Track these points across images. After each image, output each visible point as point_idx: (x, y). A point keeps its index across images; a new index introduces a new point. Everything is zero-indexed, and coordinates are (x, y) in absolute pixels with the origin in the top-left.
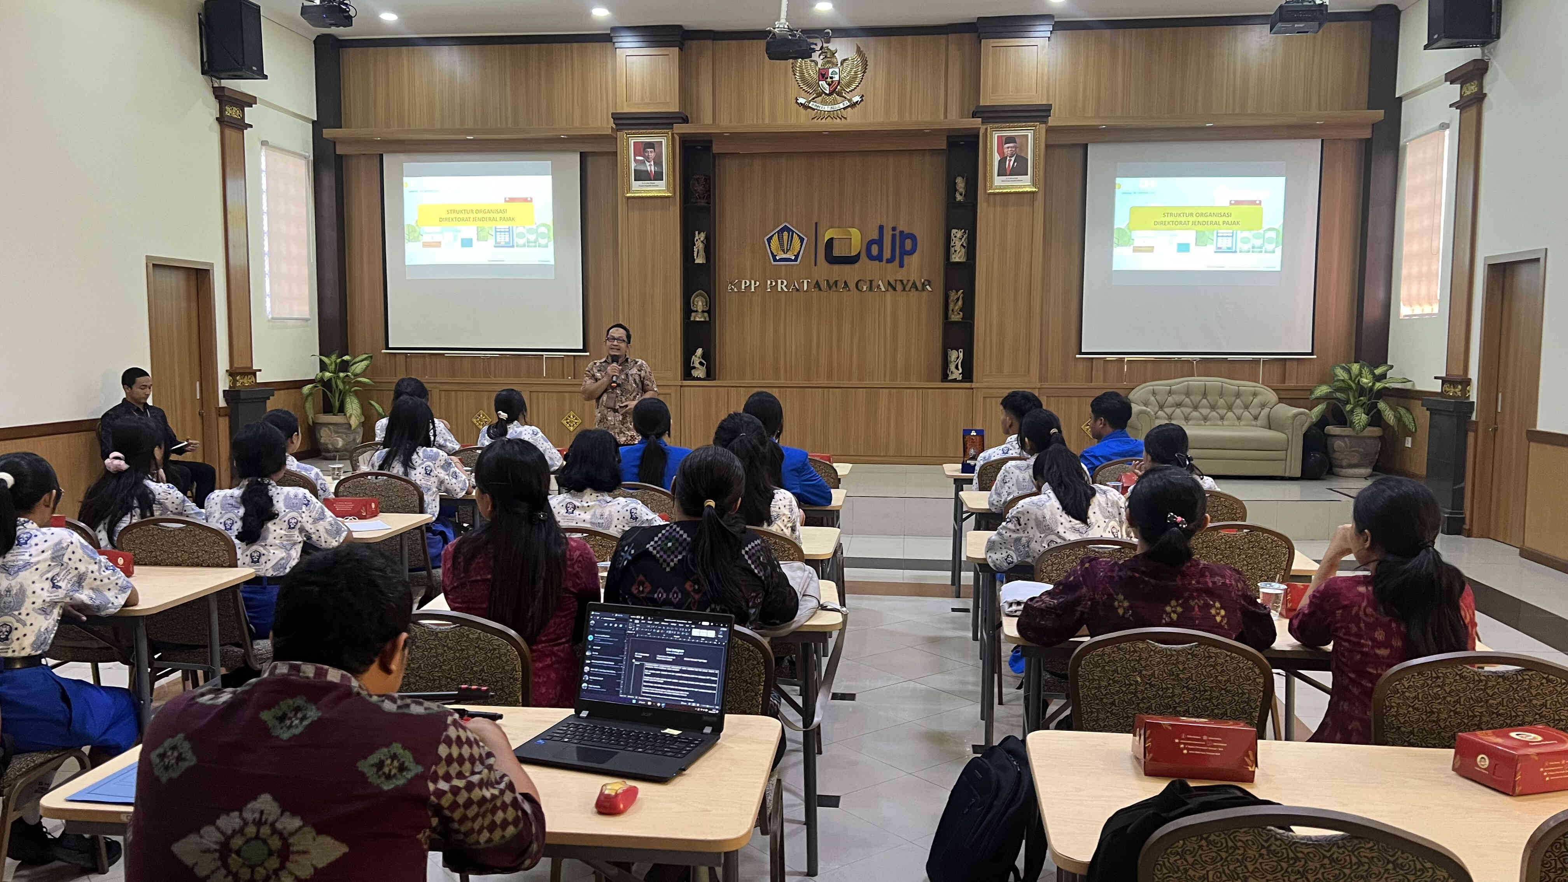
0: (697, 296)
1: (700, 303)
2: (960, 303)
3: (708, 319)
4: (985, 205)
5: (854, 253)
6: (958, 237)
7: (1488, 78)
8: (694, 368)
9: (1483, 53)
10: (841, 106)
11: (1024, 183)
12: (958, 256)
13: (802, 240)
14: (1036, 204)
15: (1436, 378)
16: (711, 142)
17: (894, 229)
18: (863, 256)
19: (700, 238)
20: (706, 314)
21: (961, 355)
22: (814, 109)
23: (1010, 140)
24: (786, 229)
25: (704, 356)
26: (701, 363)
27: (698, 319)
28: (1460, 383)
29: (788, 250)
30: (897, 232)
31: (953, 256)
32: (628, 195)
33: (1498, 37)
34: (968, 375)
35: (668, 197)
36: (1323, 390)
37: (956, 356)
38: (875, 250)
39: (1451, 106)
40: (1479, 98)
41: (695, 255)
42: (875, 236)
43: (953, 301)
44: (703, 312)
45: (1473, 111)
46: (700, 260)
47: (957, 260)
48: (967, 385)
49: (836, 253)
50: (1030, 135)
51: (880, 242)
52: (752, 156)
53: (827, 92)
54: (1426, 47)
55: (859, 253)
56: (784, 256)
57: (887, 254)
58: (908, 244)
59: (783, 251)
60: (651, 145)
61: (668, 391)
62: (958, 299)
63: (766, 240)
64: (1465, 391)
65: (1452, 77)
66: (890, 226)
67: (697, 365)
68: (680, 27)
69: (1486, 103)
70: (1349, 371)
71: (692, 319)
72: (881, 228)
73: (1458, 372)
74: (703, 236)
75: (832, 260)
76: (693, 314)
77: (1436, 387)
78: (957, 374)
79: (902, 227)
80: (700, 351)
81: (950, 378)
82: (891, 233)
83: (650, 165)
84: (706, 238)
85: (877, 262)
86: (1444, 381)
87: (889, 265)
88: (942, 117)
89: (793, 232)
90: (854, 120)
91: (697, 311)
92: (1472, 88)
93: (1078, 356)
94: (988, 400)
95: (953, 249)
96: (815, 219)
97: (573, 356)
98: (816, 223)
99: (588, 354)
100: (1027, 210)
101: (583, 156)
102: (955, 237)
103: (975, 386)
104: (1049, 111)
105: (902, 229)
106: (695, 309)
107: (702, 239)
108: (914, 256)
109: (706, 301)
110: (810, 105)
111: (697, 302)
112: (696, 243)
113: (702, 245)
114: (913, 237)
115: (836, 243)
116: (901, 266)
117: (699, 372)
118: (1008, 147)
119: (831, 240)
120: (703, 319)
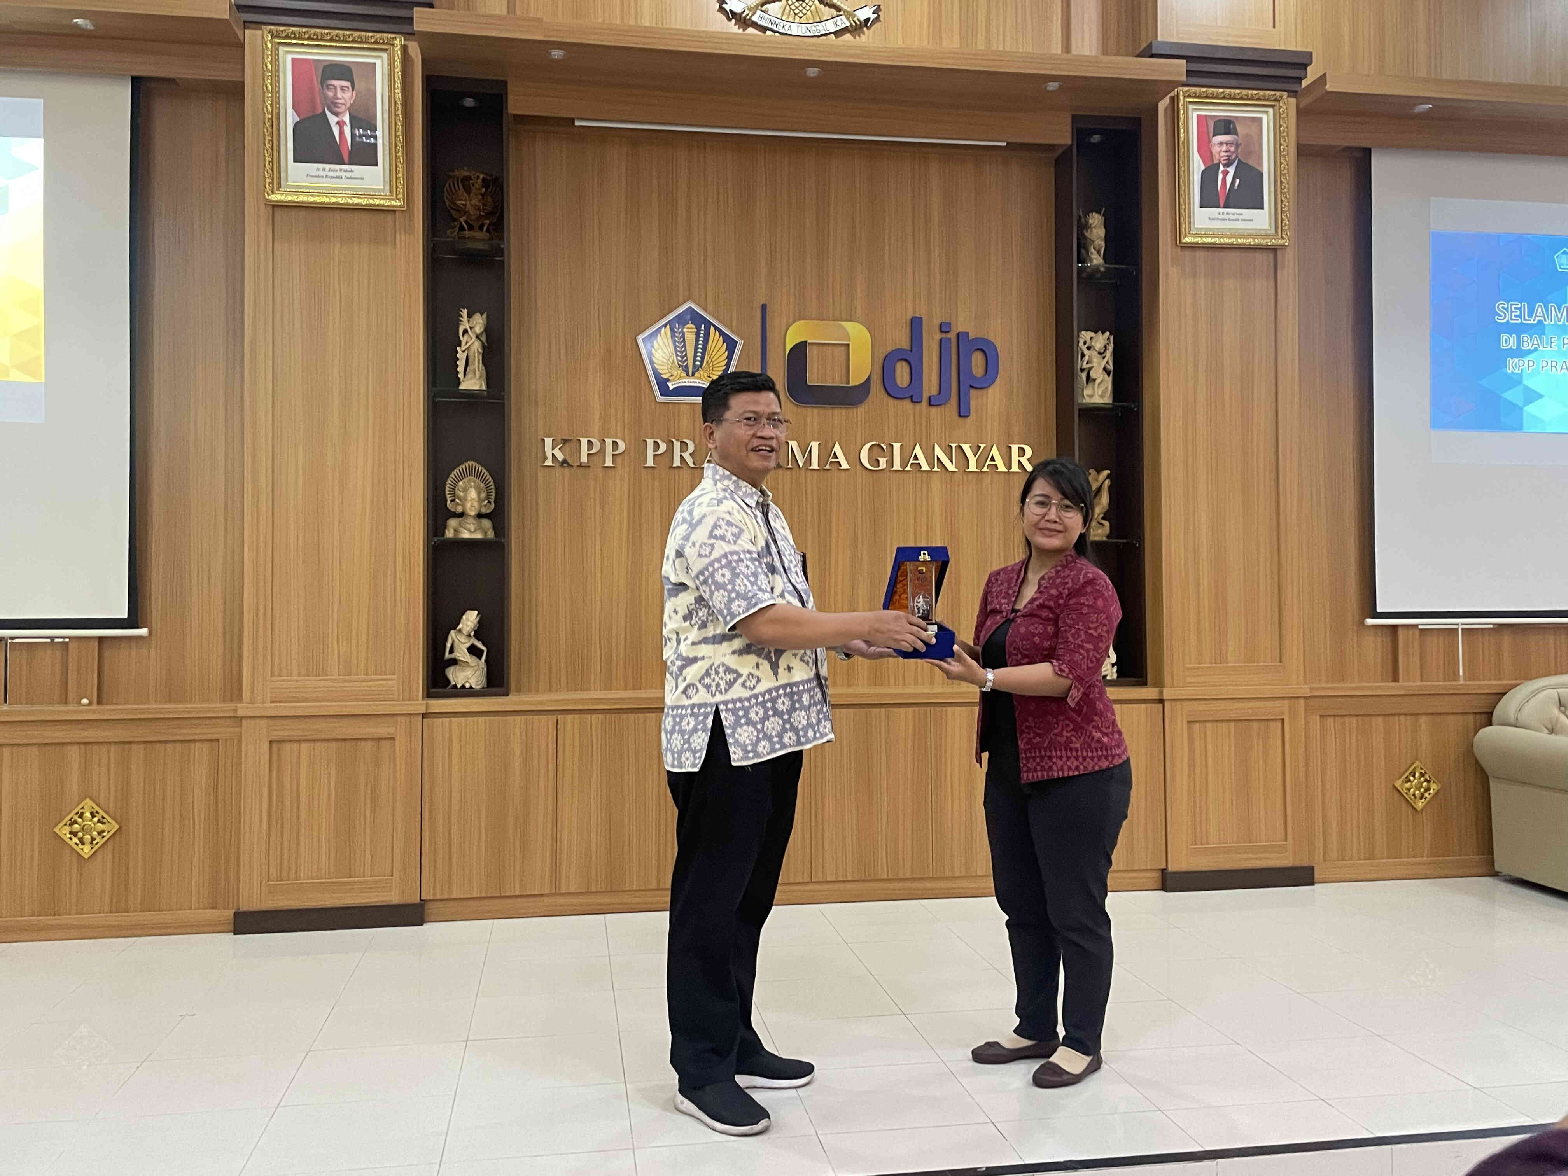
0: (463, 476)
1: (473, 494)
3: (491, 535)
4: (1174, 272)
5: (856, 380)
6: (1096, 349)
8: (454, 662)
10: (831, 27)
11: (1253, 225)
12: (1096, 393)
13: (731, 345)
14: (1283, 272)
16: (505, 84)
17: (944, 328)
18: (876, 387)
20: (487, 523)
22: (764, 29)
23: (1226, 126)
24: (689, 316)
25: (479, 633)
26: (473, 650)
27: (466, 535)
29: (696, 369)
30: (952, 335)
31: (1084, 392)
32: (273, 197)
34: (1135, 667)
35: (391, 211)
38: (902, 375)
41: (461, 369)
42: (904, 342)
44: (480, 516)
47: (1094, 401)
48: (1142, 692)
49: (813, 378)
50: (1267, 118)
51: (912, 356)
55: (869, 379)
56: (687, 382)
57: (930, 385)
58: (977, 364)
59: (686, 369)
60: (343, 72)
61: (382, 730)
63: (640, 340)
66: (937, 322)
67: (462, 653)
71: (450, 534)
72: (916, 324)
74: (479, 323)
75: (806, 394)
76: (453, 523)
79: (963, 323)
80: (470, 619)
82: (937, 335)
83: (340, 124)
85: (907, 403)
87: (934, 410)
89: (709, 324)
91: (462, 515)
93: (1370, 621)
94: (1196, 727)
95: (1084, 376)
96: (761, 298)
97: (101, 639)
98: (764, 307)
99: (144, 632)
100: (1261, 286)
101: (136, 82)
102: (1089, 348)
103: (1167, 694)
104: (1304, 66)
105: (961, 329)
106: (459, 509)
107: (478, 329)
108: (990, 390)
109: (487, 488)
110: (755, 18)
111: (465, 490)
112: (463, 340)
113: (477, 346)
114: (986, 349)
115: (812, 355)
116: (963, 412)
117: (469, 672)
118: (1221, 144)
119: (800, 350)
120: (479, 536)
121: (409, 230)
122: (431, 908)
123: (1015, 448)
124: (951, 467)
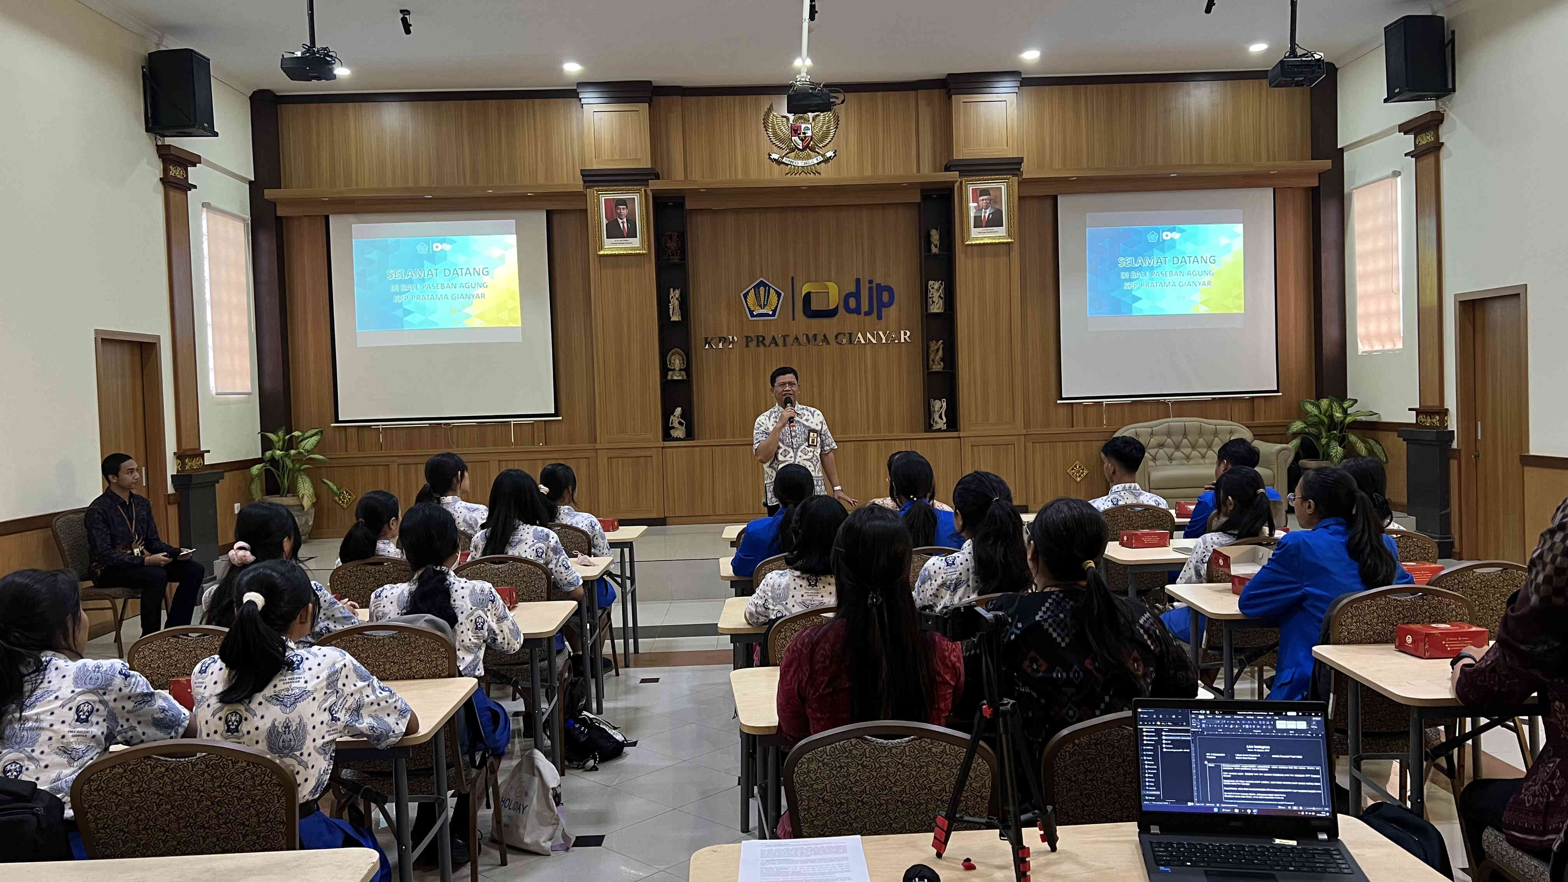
0: (673, 354)
1: (677, 361)
2: (940, 353)
3: (685, 377)
4: (963, 256)
5: (832, 307)
6: (936, 288)
7: (1443, 129)
8: (673, 428)
9: (1437, 105)
10: (815, 161)
11: (999, 234)
12: (937, 307)
13: (779, 295)
14: (1013, 254)
15: (1410, 409)
16: (684, 198)
17: (871, 282)
18: (841, 310)
19: (675, 295)
20: (683, 373)
21: (944, 404)
22: (787, 165)
23: (985, 192)
24: (762, 284)
25: (682, 416)
26: (680, 423)
27: (675, 378)
28: (1438, 413)
29: (765, 306)
30: (874, 285)
31: (932, 307)
32: (601, 253)
33: (1454, 90)
34: (953, 423)
35: (643, 254)
36: (1297, 426)
37: (940, 406)
38: (852, 303)
39: (1406, 155)
40: (1437, 147)
41: (671, 313)
42: (853, 289)
43: (933, 351)
44: (680, 370)
45: (1430, 160)
46: (675, 318)
47: (936, 311)
48: (955, 434)
49: (814, 307)
50: (1003, 187)
51: (857, 295)
52: (723, 211)
53: (801, 148)
54: (1386, 101)
55: (837, 306)
56: (761, 311)
57: (865, 307)
58: (885, 297)
59: (760, 306)
60: (623, 202)
61: (648, 453)
62: (938, 350)
63: (742, 295)
64: (1443, 421)
65: (1405, 128)
66: (867, 279)
67: (676, 425)
68: (650, 82)
69: (1443, 152)
70: (1318, 407)
71: (669, 378)
72: (858, 281)
73: (1432, 403)
74: (677, 292)
75: (811, 314)
76: (670, 373)
77: (1411, 418)
78: (941, 424)
79: (879, 279)
80: (678, 411)
81: (934, 428)
82: (868, 285)
83: (623, 223)
84: (681, 295)
85: (855, 315)
86: (1418, 412)
87: (867, 317)
88: (915, 171)
89: (769, 287)
90: (828, 175)
91: (674, 370)
92: (1427, 138)
93: (1059, 402)
94: (975, 448)
95: (931, 300)
96: (791, 274)
97: (545, 421)
98: (793, 278)
99: (560, 418)
100: (1003, 260)
101: (549, 214)
102: (933, 288)
103: (961, 434)
104: (1020, 164)
105: (878, 281)
106: (673, 368)
107: (677, 296)
108: (891, 307)
109: (683, 360)
110: (783, 161)
111: (674, 360)
112: (671, 301)
113: (677, 303)
114: (889, 290)
115: (813, 297)
116: (880, 318)
117: (678, 432)
118: (983, 200)
119: (808, 294)
120: (680, 378)
121: (650, 262)
122: (668, 520)
123: (902, 333)
124: (874, 342)
